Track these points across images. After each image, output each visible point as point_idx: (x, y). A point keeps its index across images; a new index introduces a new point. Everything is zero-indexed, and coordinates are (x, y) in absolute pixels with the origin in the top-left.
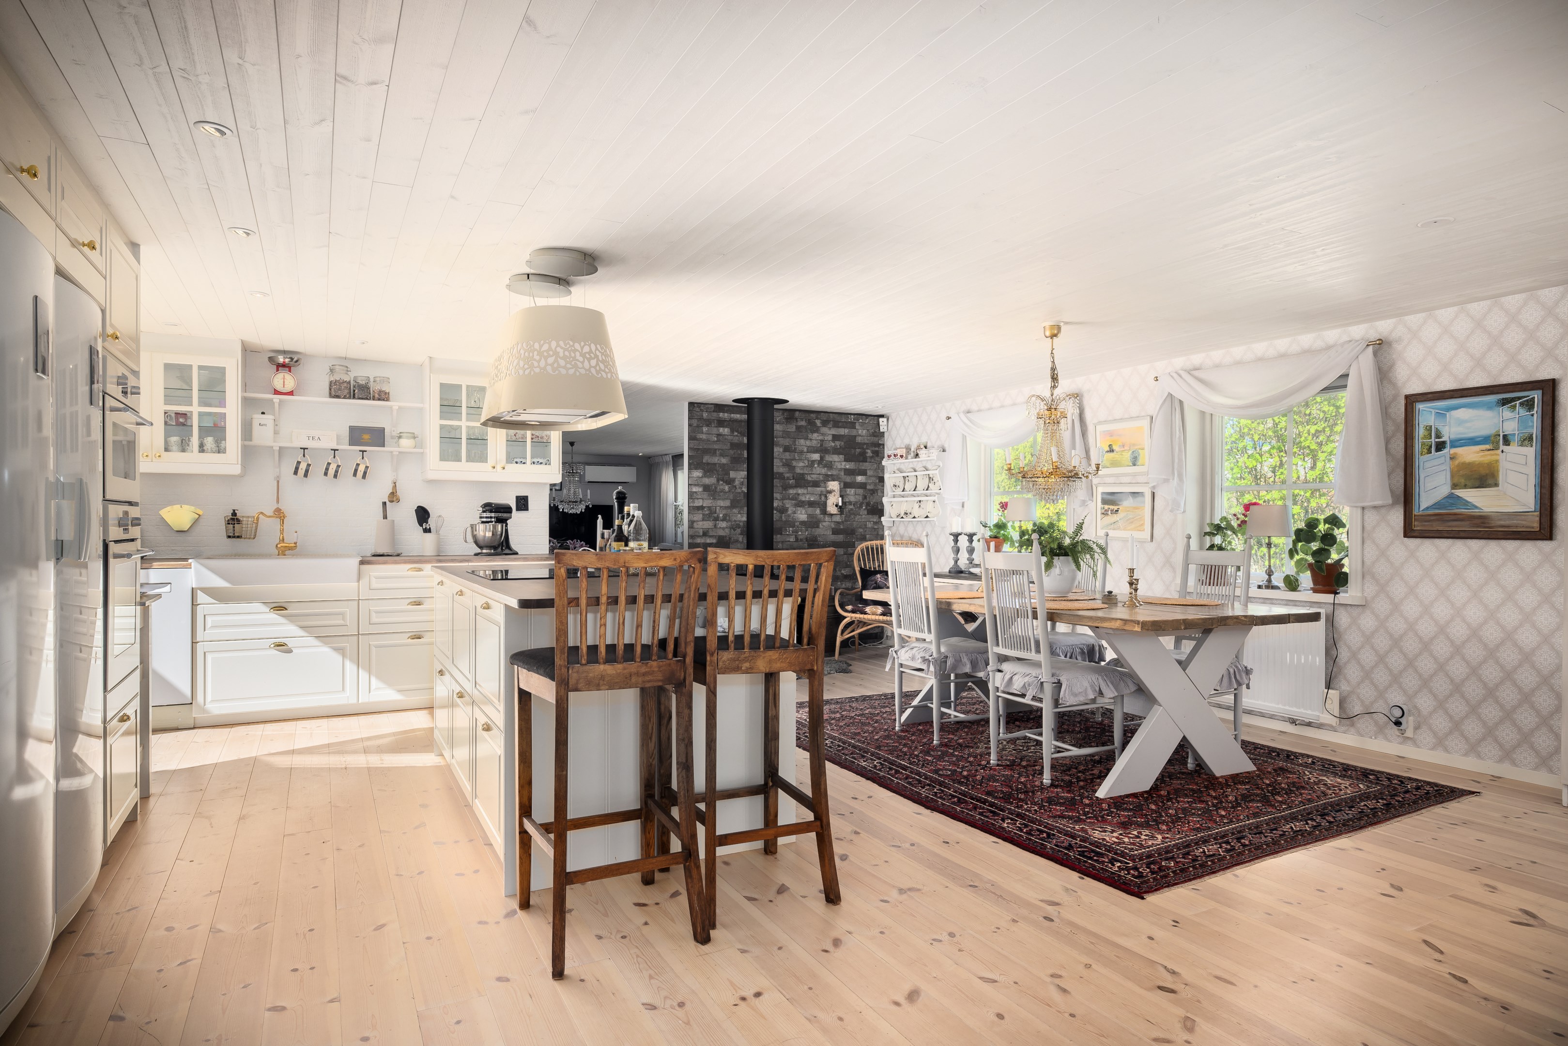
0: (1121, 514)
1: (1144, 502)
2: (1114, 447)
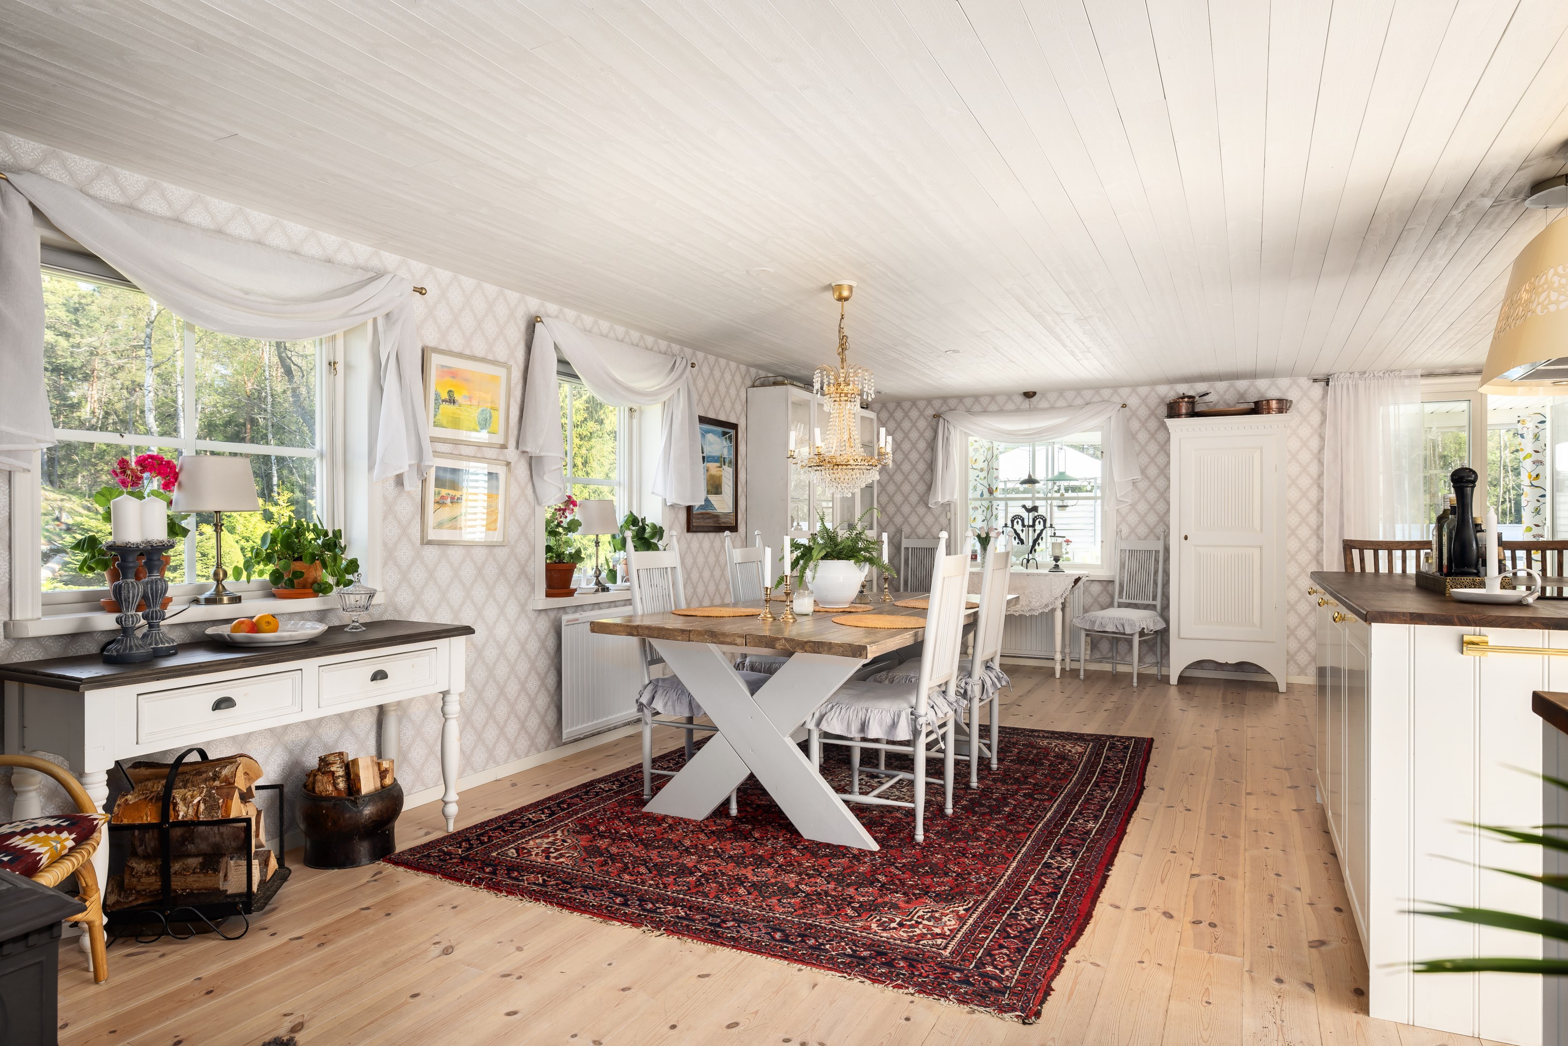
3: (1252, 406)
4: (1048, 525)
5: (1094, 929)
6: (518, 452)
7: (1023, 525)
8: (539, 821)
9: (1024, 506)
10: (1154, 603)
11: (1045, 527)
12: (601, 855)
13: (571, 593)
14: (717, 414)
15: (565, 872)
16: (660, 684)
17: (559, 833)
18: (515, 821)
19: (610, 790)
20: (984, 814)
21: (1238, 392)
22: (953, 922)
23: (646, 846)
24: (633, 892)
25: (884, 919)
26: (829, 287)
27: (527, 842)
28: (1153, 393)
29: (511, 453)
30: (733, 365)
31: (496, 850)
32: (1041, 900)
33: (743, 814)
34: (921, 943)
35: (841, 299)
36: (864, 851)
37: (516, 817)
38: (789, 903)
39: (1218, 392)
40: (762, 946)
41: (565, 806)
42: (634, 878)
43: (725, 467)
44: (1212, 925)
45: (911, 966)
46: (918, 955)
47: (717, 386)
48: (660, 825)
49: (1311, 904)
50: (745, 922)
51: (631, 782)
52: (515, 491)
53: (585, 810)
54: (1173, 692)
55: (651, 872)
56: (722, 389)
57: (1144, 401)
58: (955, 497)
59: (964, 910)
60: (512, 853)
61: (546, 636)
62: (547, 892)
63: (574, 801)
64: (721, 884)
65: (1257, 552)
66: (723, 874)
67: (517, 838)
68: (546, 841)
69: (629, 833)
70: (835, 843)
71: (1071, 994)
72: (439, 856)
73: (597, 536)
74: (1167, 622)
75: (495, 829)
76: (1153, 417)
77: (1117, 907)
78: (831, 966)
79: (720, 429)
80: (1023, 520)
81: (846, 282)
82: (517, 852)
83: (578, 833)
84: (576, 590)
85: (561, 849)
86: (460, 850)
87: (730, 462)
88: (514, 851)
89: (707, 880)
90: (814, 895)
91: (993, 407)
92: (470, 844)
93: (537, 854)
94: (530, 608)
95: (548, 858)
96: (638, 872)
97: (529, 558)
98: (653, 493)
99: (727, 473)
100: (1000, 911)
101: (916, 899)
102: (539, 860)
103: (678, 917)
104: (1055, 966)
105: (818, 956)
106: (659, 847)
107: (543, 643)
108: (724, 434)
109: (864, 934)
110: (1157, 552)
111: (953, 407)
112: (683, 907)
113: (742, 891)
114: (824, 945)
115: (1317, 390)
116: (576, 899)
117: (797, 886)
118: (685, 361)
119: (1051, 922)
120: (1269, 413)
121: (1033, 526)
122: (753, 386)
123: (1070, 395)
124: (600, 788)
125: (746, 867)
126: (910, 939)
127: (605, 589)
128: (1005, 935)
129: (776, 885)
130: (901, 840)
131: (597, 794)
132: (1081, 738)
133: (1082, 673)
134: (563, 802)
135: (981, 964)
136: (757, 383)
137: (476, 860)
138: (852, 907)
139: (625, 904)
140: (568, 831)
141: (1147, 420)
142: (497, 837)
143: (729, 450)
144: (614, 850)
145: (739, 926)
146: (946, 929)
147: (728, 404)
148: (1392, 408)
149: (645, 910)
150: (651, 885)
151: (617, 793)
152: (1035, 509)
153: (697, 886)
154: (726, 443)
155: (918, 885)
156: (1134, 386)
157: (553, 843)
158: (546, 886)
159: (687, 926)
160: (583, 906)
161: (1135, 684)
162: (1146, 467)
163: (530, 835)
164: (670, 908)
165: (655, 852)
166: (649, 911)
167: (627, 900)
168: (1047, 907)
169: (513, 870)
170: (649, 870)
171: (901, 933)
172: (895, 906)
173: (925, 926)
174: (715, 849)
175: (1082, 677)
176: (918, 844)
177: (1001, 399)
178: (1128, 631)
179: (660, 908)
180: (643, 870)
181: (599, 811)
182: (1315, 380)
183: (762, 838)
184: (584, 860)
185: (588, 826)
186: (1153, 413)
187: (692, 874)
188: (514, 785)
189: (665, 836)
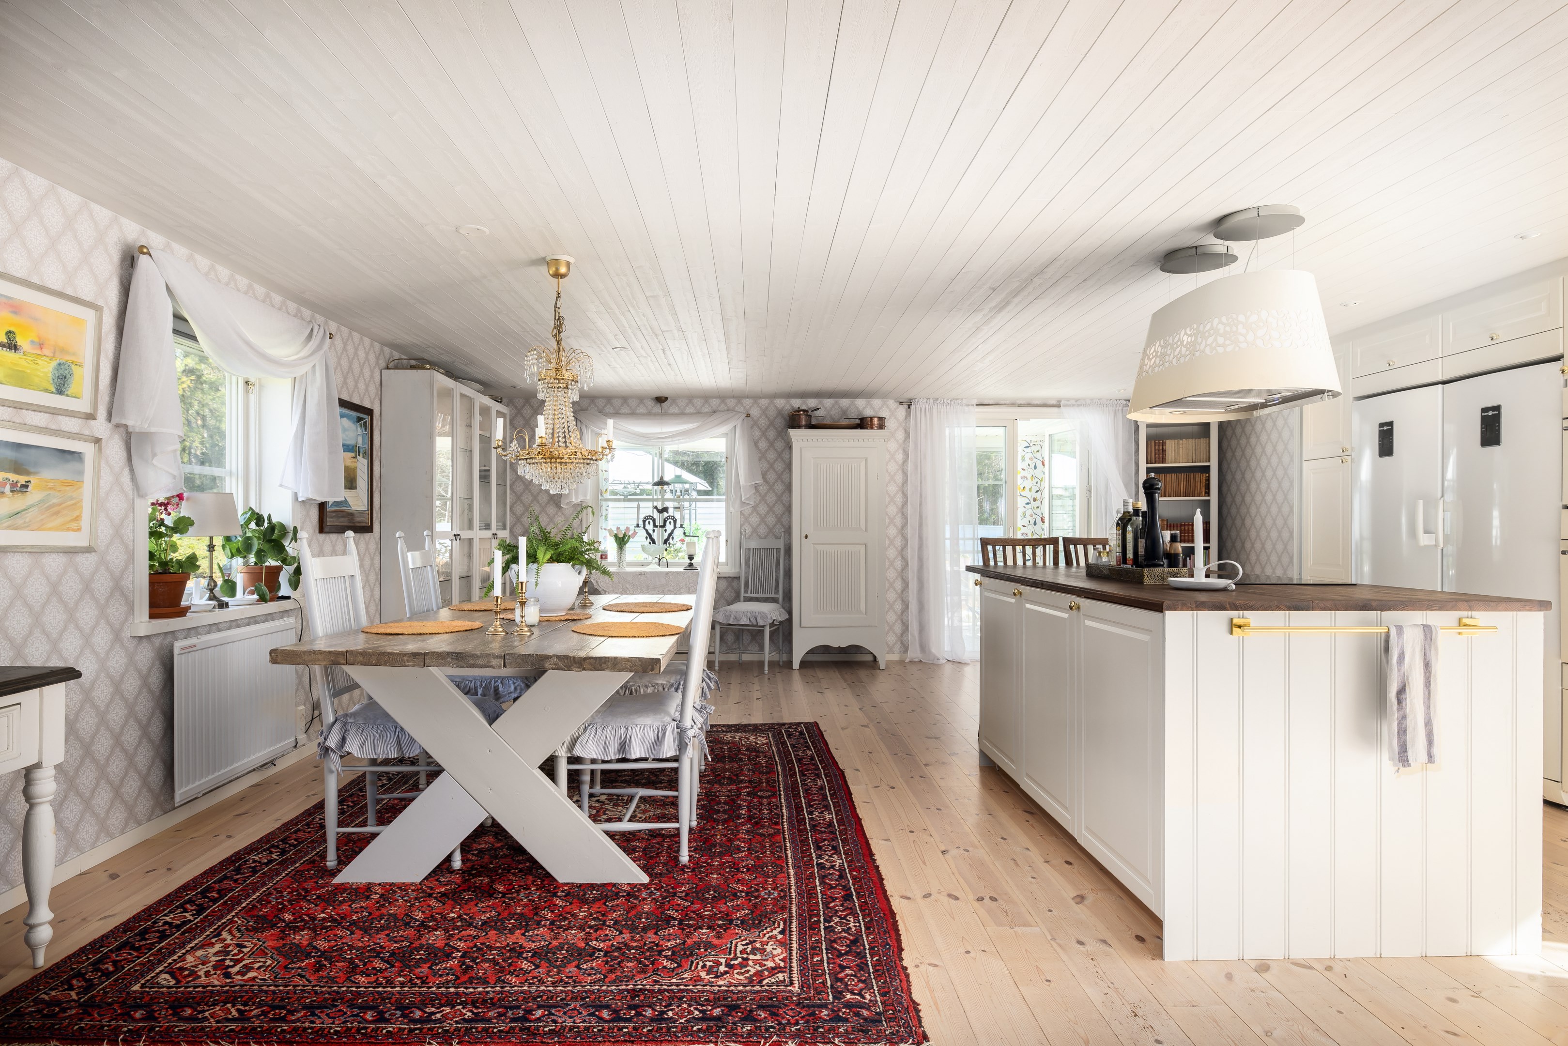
0: (34, 496)
1: (81, 473)
2: (20, 341)
3: (858, 422)
4: (678, 525)
5: (906, 927)
6: (110, 425)
7: (655, 526)
8: (184, 923)
9: (656, 507)
10: (776, 596)
11: (675, 527)
12: (308, 956)
13: (183, 612)
14: (351, 396)
15: (266, 992)
16: (350, 720)
17: (225, 934)
18: (146, 931)
19: (270, 862)
20: (725, 822)
21: (842, 409)
22: (779, 951)
23: (366, 931)
24: (383, 999)
25: (708, 964)
26: (544, 261)
27: (182, 958)
28: (772, 406)
29: (100, 427)
30: (367, 341)
31: (137, 981)
32: (842, 905)
33: (469, 864)
34: (765, 982)
35: (557, 275)
36: (635, 885)
37: (144, 925)
38: (592, 968)
39: (825, 408)
40: (594, 1034)
41: (215, 895)
42: (372, 978)
43: (360, 458)
44: (993, 899)
45: (773, 1015)
46: (771, 999)
47: (351, 363)
48: (368, 898)
49: (1047, 862)
50: (555, 1007)
51: (295, 846)
52: (107, 477)
53: (248, 896)
54: (796, 676)
55: (393, 966)
56: (356, 368)
57: (764, 412)
58: (589, 497)
59: (780, 933)
60: (165, 979)
61: (149, 670)
62: (254, 1029)
63: (227, 884)
64: (495, 962)
65: (863, 549)
66: (490, 948)
67: (161, 957)
68: (212, 951)
69: (331, 916)
70: (599, 882)
71: (936, 1004)
72: (39, 1011)
73: (211, 538)
74: (790, 613)
75: (119, 948)
76: (772, 427)
77: (908, 898)
78: (690, 1038)
79: (354, 414)
80: (654, 521)
81: (564, 258)
82: (173, 977)
83: (255, 930)
84: (188, 608)
85: (242, 959)
86: (73, 994)
87: (365, 453)
88: (167, 976)
89: (474, 960)
90: (613, 951)
91: (625, 410)
92: (86, 980)
93: (207, 974)
94: (127, 634)
95: (228, 975)
96: (374, 968)
97: (126, 568)
98: (281, 486)
99: (362, 463)
100: (814, 926)
101: (725, 930)
102: (216, 982)
103: (465, 1020)
104: (903, 977)
105: (669, 1029)
106: (382, 929)
107: (145, 680)
108: (359, 419)
109: (699, 987)
110: (778, 550)
111: (584, 407)
112: (464, 1004)
113: (525, 965)
114: (665, 1013)
115: (902, 411)
116: (305, 1029)
117: (587, 944)
118: (322, 329)
119: (867, 928)
120: (872, 428)
121: (664, 526)
122: (387, 368)
123: (698, 402)
124: (255, 861)
125: (512, 931)
126: (750, 981)
127: (223, 605)
128: (836, 953)
129: (562, 948)
130: (664, 865)
131: (254, 871)
132: (756, 728)
133: (717, 664)
134: (209, 889)
135: (838, 995)
136: (391, 365)
137: (110, 1004)
138: (666, 957)
139: (381, 1018)
140: (239, 931)
141: (766, 429)
142: (129, 961)
143: (364, 439)
144: (322, 944)
145: (551, 1014)
146: (776, 959)
147: (362, 386)
148: (956, 429)
149: (415, 1021)
150: (402, 985)
151: (283, 864)
152: (665, 510)
153: (465, 972)
154: (360, 431)
155: (716, 914)
156: (756, 397)
157: (225, 952)
158: (248, 1020)
159: (486, 1030)
160: (322, 1036)
161: (766, 672)
162: (766, 472)
163: (181, 948)
164: (447, 1010)
165: (382, 936)
166: (421, 1021)
167: (381, 1014)
168: (852, 912)
169: (182, 1007)
170: (387, 962)
171: (736, 976)
172: (708, 946)
173: (756, 962)
174: (460, 916)
175: (717, 668)
176: (684, 866)
177: (633, 403)
178: (761, 623)
179: (434, 1013)
180: (378, 964)
181: (270, 894)
182: (901, 403)
183: (509, 891)
184: (286, 967)
185: (265, 916)
186: (771, 424)
187: (448, 956)
188: (114, 876)
189: (384, 911)
